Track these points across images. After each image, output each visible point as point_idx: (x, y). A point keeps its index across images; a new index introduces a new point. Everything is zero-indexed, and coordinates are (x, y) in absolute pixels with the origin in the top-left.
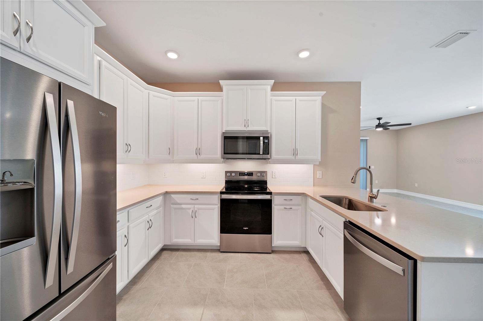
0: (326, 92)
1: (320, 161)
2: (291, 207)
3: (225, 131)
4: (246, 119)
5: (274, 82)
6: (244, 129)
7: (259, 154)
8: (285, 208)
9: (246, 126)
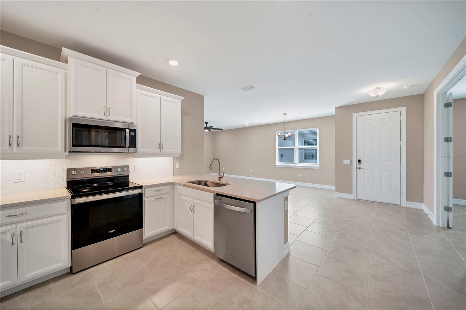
0: (184, 98)
1: (181, 154)
2: (161, 197)
3: (72, 116)
4: (106, 106)
5: (140, 75)
6: (104, 117)
7: (124, 147)
8: (155, 199)
9: (106, 114)
